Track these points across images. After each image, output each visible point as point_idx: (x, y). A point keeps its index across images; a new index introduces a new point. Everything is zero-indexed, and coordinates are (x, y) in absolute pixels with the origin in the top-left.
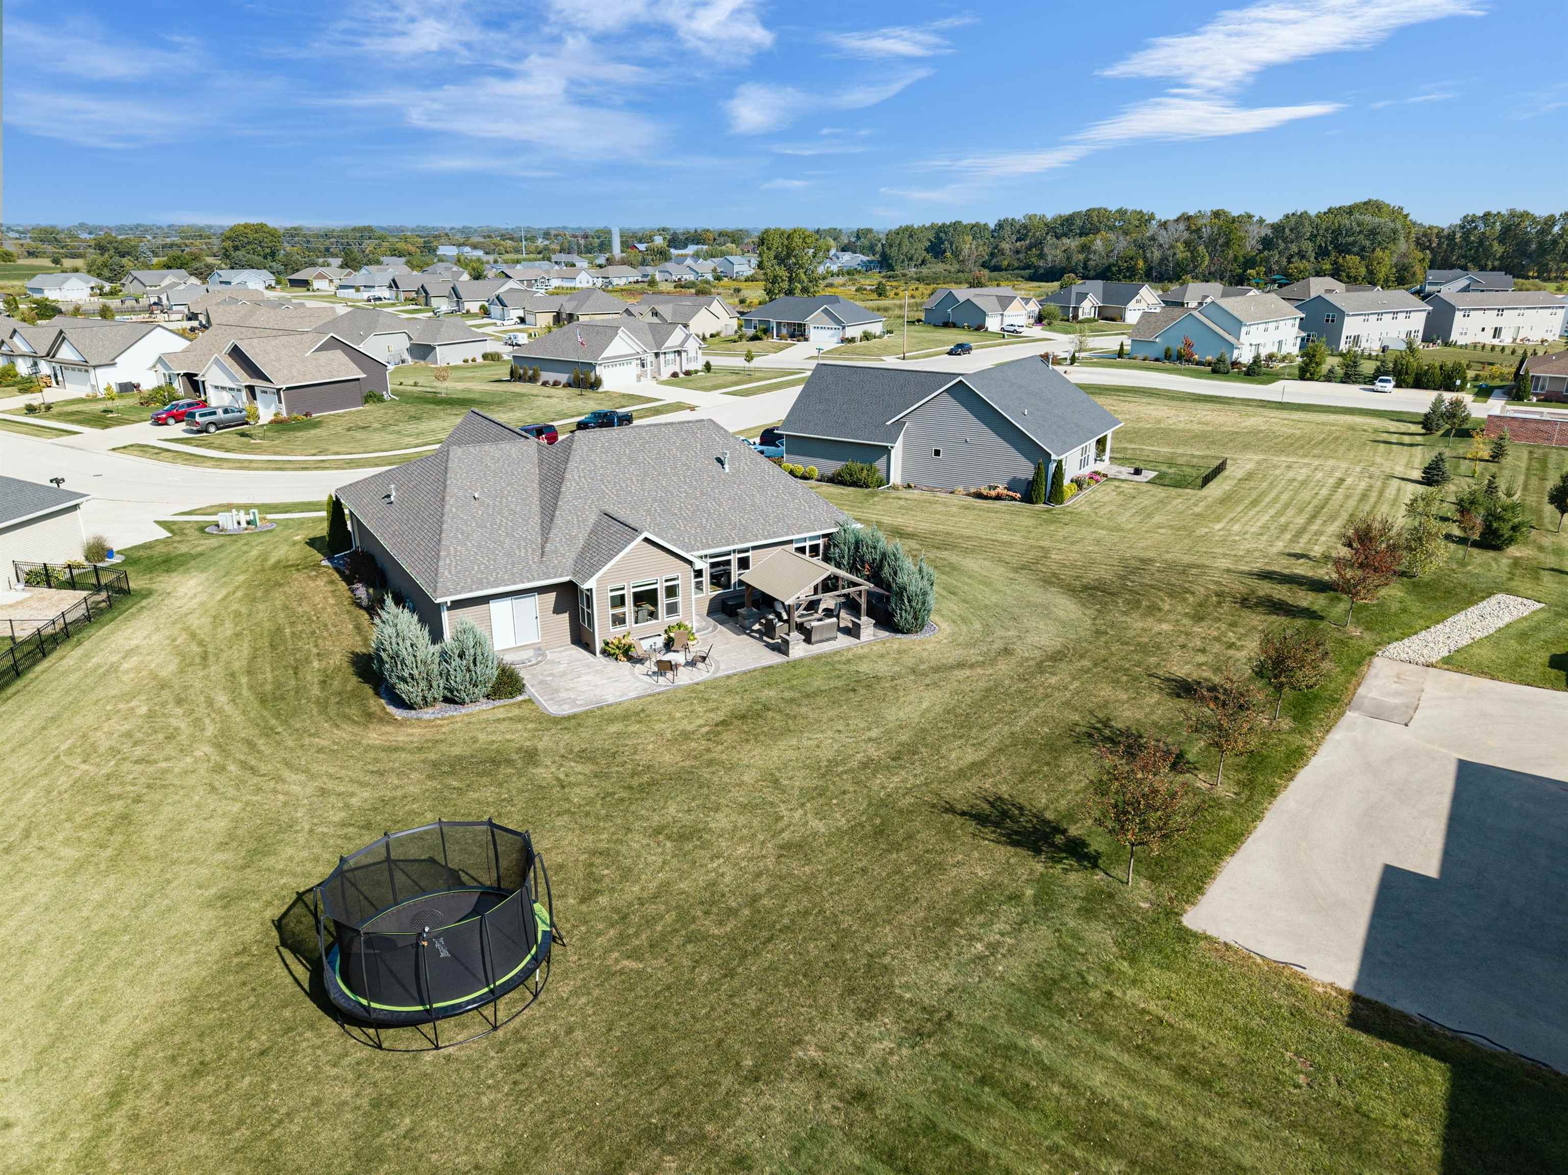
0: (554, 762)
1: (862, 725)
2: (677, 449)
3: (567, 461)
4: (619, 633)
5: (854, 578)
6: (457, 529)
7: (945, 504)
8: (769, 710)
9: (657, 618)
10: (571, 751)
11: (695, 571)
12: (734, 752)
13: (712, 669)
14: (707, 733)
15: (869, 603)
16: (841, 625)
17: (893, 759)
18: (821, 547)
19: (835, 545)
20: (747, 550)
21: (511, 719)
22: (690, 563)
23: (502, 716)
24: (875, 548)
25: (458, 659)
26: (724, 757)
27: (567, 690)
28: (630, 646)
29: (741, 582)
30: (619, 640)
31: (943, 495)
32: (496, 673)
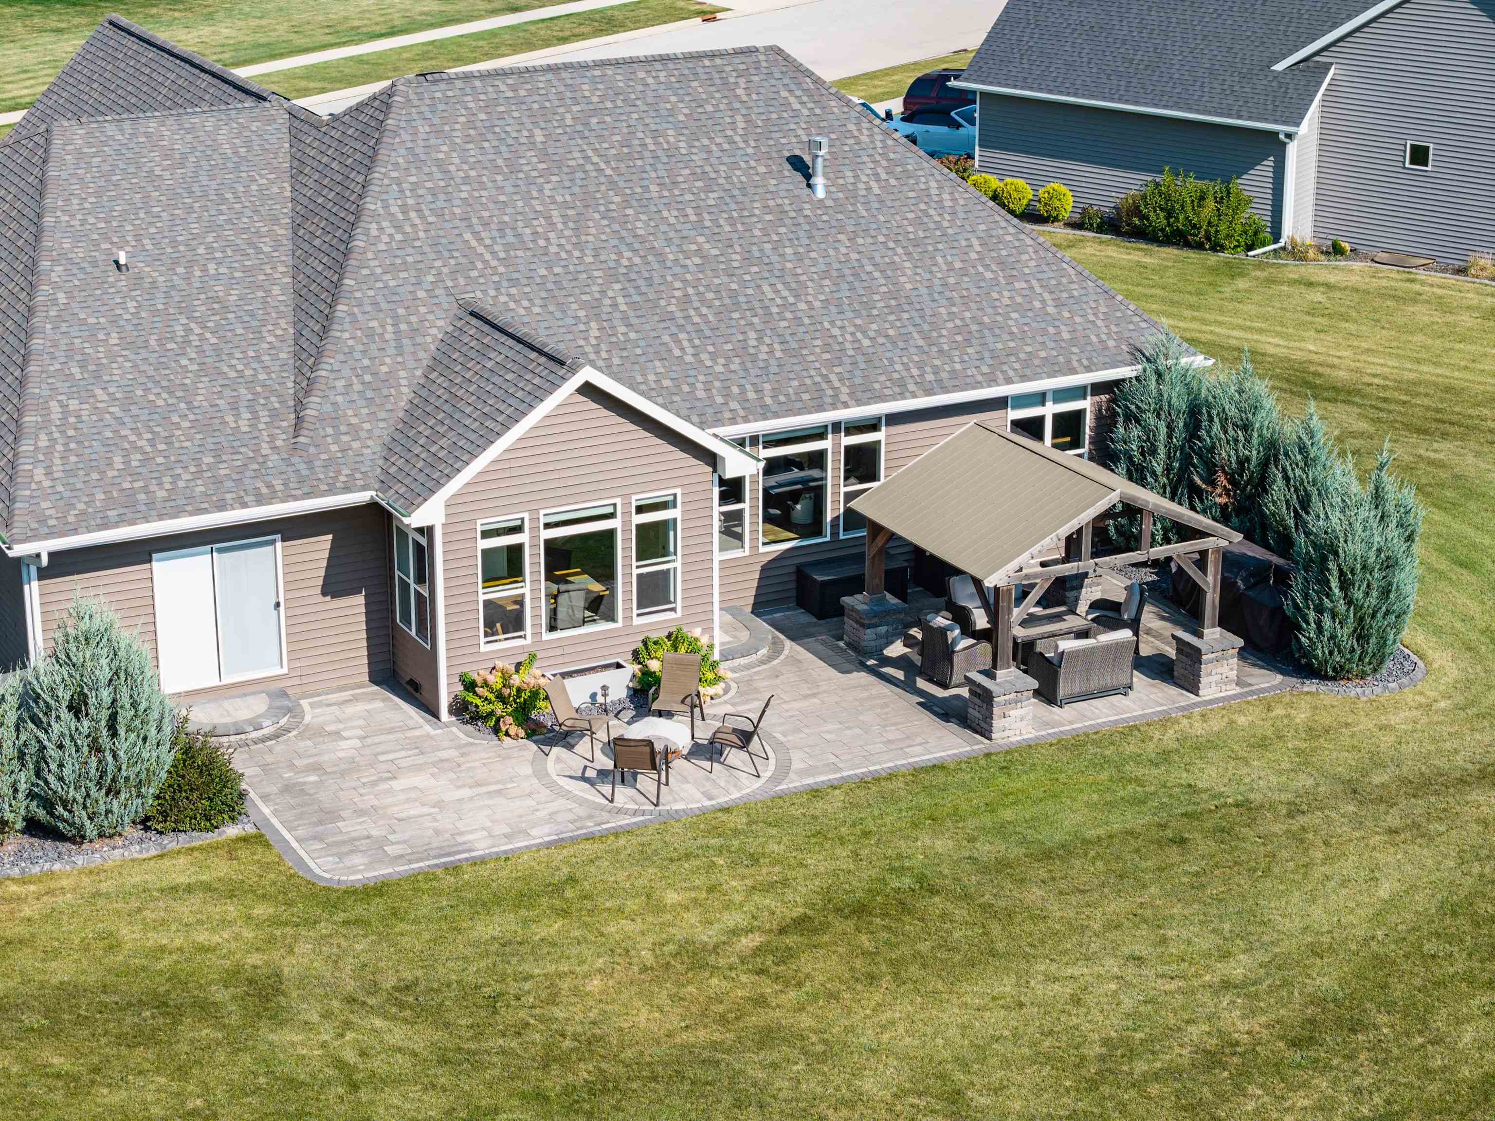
0: (327, 1015)
1: (1205, 943)
2: (679, 128)
3: (370, 161)
4: (504, 654)
5: (1182, 512)
6: (70, 350)
7: (1442, 305)
8: (933, 891)
9: (611, 617)
10: (374, 988)
11: (722, 482)
12: (834, 1011)
13: (768, 770)
14: (756, 952)
15: (1227, 586)
16: (1145, 651)
17: (1294, 1044)
18: (1089, 420)
19: (1130, 417)
20: (872, 426)
21: (207, 887)
22: (711, 459)
23: (183, 880)
24: (1246, 427)
25: (66, 715)
26: (806, 1021)
27: (360, 813)
28: (535, 694)
29: (853, 519)
30: (506, 678)
31: (1437, 278)
32: (168, 759)
